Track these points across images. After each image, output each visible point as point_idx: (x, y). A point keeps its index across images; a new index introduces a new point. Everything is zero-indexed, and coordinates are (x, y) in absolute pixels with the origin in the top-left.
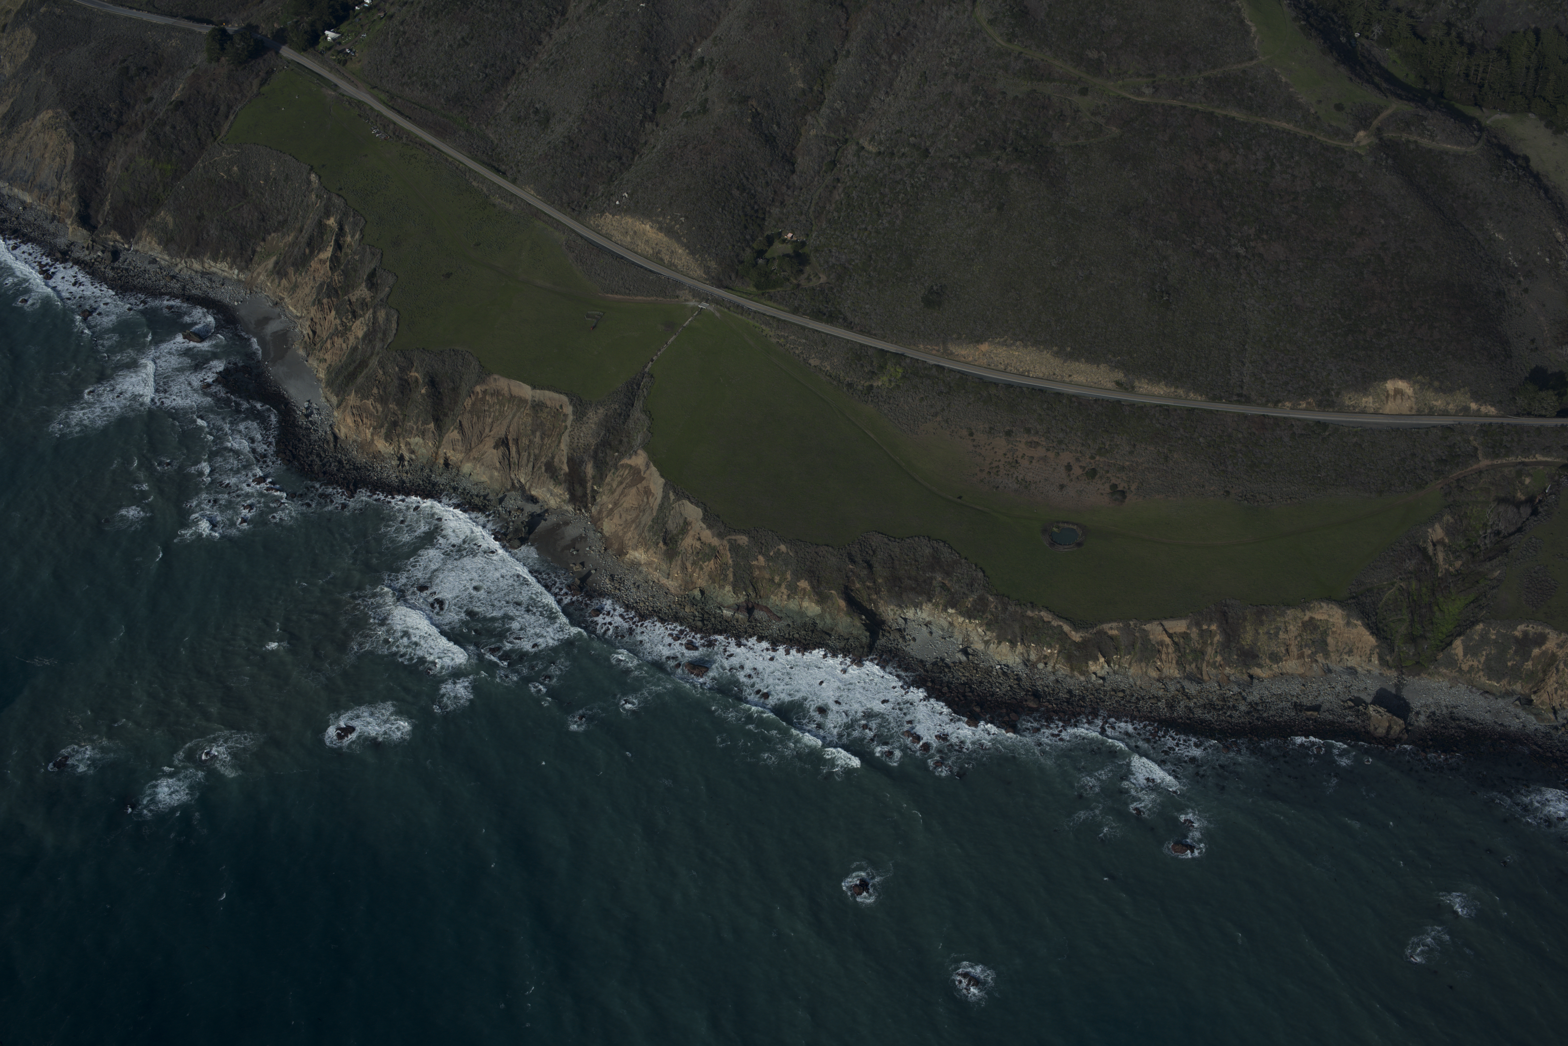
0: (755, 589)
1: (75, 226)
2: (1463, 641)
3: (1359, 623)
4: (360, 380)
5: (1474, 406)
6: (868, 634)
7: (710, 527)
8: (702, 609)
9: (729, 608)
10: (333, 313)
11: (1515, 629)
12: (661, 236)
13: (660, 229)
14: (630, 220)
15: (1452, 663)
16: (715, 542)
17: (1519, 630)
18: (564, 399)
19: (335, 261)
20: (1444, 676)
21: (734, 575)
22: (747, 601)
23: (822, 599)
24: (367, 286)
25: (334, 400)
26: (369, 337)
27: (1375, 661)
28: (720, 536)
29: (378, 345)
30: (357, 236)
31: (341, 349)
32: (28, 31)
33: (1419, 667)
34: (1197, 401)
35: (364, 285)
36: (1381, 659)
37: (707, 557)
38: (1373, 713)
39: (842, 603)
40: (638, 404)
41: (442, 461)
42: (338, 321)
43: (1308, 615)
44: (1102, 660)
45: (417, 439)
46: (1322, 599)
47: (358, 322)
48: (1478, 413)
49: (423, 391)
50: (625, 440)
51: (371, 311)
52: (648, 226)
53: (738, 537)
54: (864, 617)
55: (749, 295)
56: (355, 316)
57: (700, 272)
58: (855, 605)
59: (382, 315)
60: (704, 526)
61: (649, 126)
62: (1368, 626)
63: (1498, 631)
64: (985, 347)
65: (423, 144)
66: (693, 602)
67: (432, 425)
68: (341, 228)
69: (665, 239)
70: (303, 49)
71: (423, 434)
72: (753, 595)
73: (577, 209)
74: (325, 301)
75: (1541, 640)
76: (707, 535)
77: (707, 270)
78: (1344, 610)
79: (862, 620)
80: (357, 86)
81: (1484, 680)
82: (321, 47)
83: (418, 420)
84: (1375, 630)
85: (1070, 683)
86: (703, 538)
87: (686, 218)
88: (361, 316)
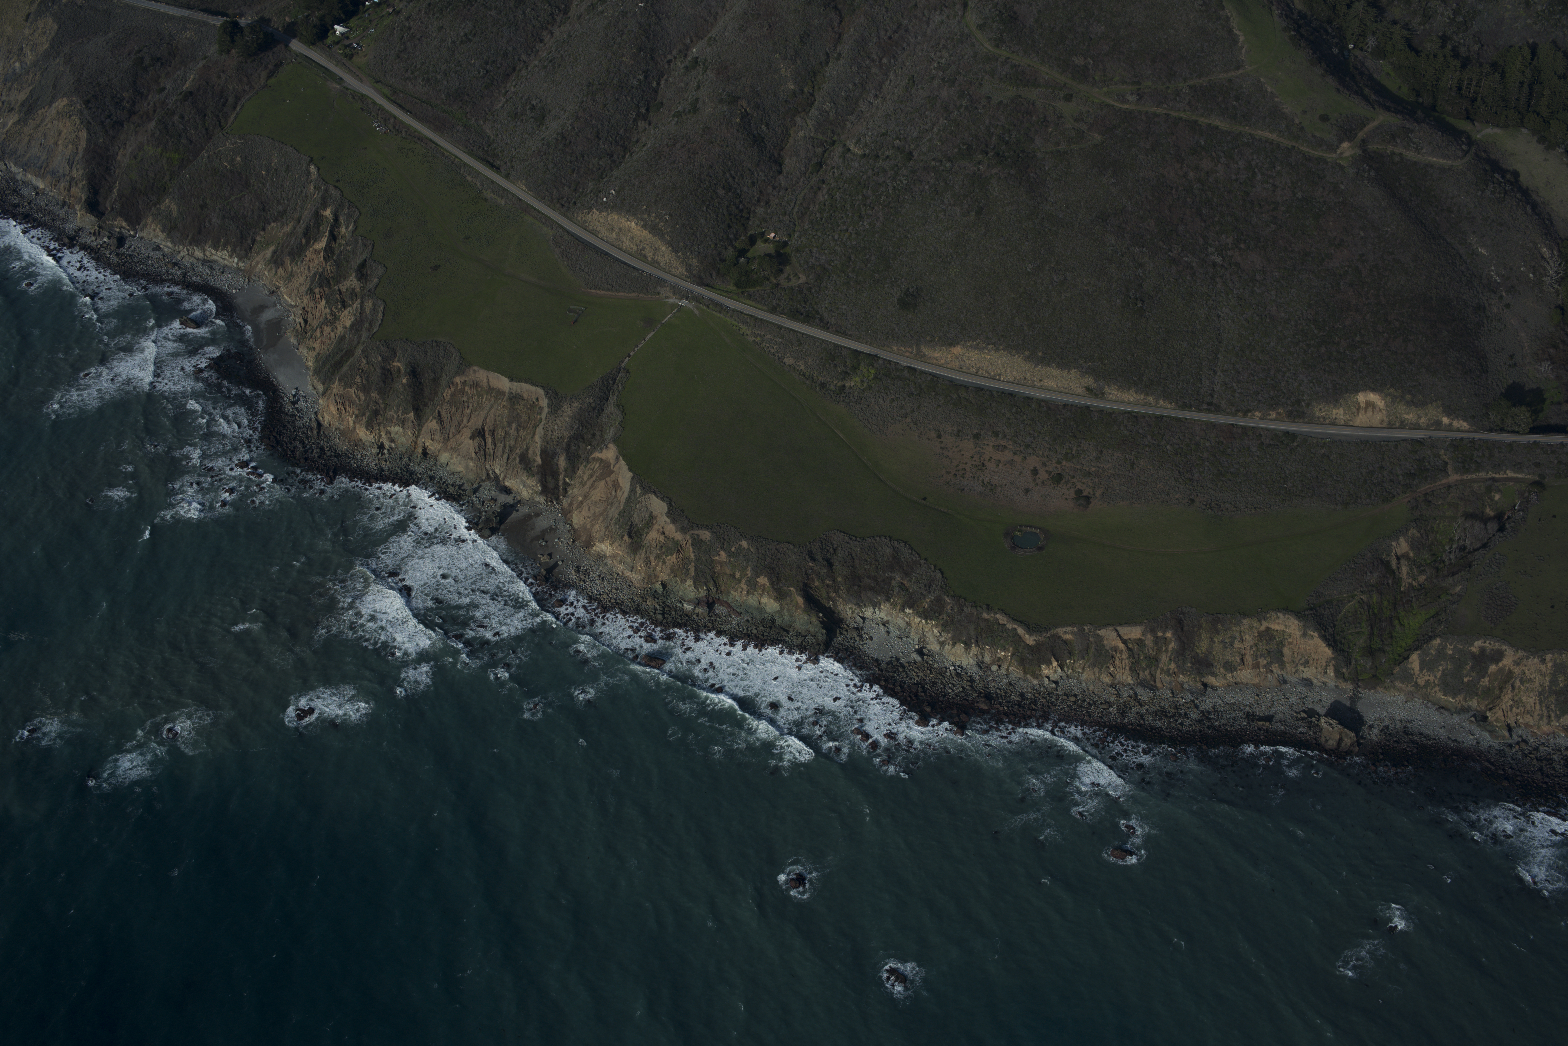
0: (716, 584)
1: (83, 212)
2: (1419, 656)
3: (1316, 634)
4: (345, 368)
5: (1446, 420)
6: (824, 631)
7: (674, 521)
8: (664, 602)
9: (689, 602)
10: (324, 302)
11: (1472, 645)
12: (645, 233)
13: (645, 226)
14: (616, 217)
15: (1408, 677)
16: (678, 536)
17: (1476, 646)
18: (540, 391)
19: (329, 251)
20: (1399, 690)
21: (696, 570)
22: (708, 596)
23: (780, 596)
24: (356, 277)
25: (321, 388)
26: (356, 327)
27: (1331, 673)
28: (683, 530)
29: (365, 335)
30: (351, 228)
31: (330, 338)
32: (50, 21)
33: (1375, 680)
34: (1167, 409)
35: (354, 275)
36: (1337, 671)
37: (669, 552)
38: (1324, 725)
39: (800, 600)
40: (613, 399)
41: (420, 450)
42: (328, 311)
43: (1264, 625)
44: (1055, 664)
45: (397, 428)
46: (1279, 610)
47: (346, 312)
48: (1449, 428)
49: (404, 381)
50: (598, 433)
51: (359, 301)
52: (633, 223)
53: (701, 532)
54: (821, 615)
55: (728, 294)
56: (344, 306)
57: (682, 270)
58: (812, 602)
59: (369, 305)
60: (668, 520)
61: (641, 124)
62: (1324, 638)
63: (1455, 647)
64: (957, 350)
65: (421, 138)
66: (655, 595)
67: (412, 415)
68: (336, 219)
69: (649, 236)
70: (312, 43)
71: (403, 423)
72: (714, 590)
73: (565, 205)
74: (317, 290)
75: (1498, 656)
76: (671, 529)
77: (689, 268)
78: (1300, 621)
79: (819, 617)
80: (361, 80)
81: (1440, 695)
82: (329, 41)
83: (398, 409)
84: (1332, 642)
85: (1023, 686)
86: (667, 533)
87: (671, 215)
88: (350, 306)
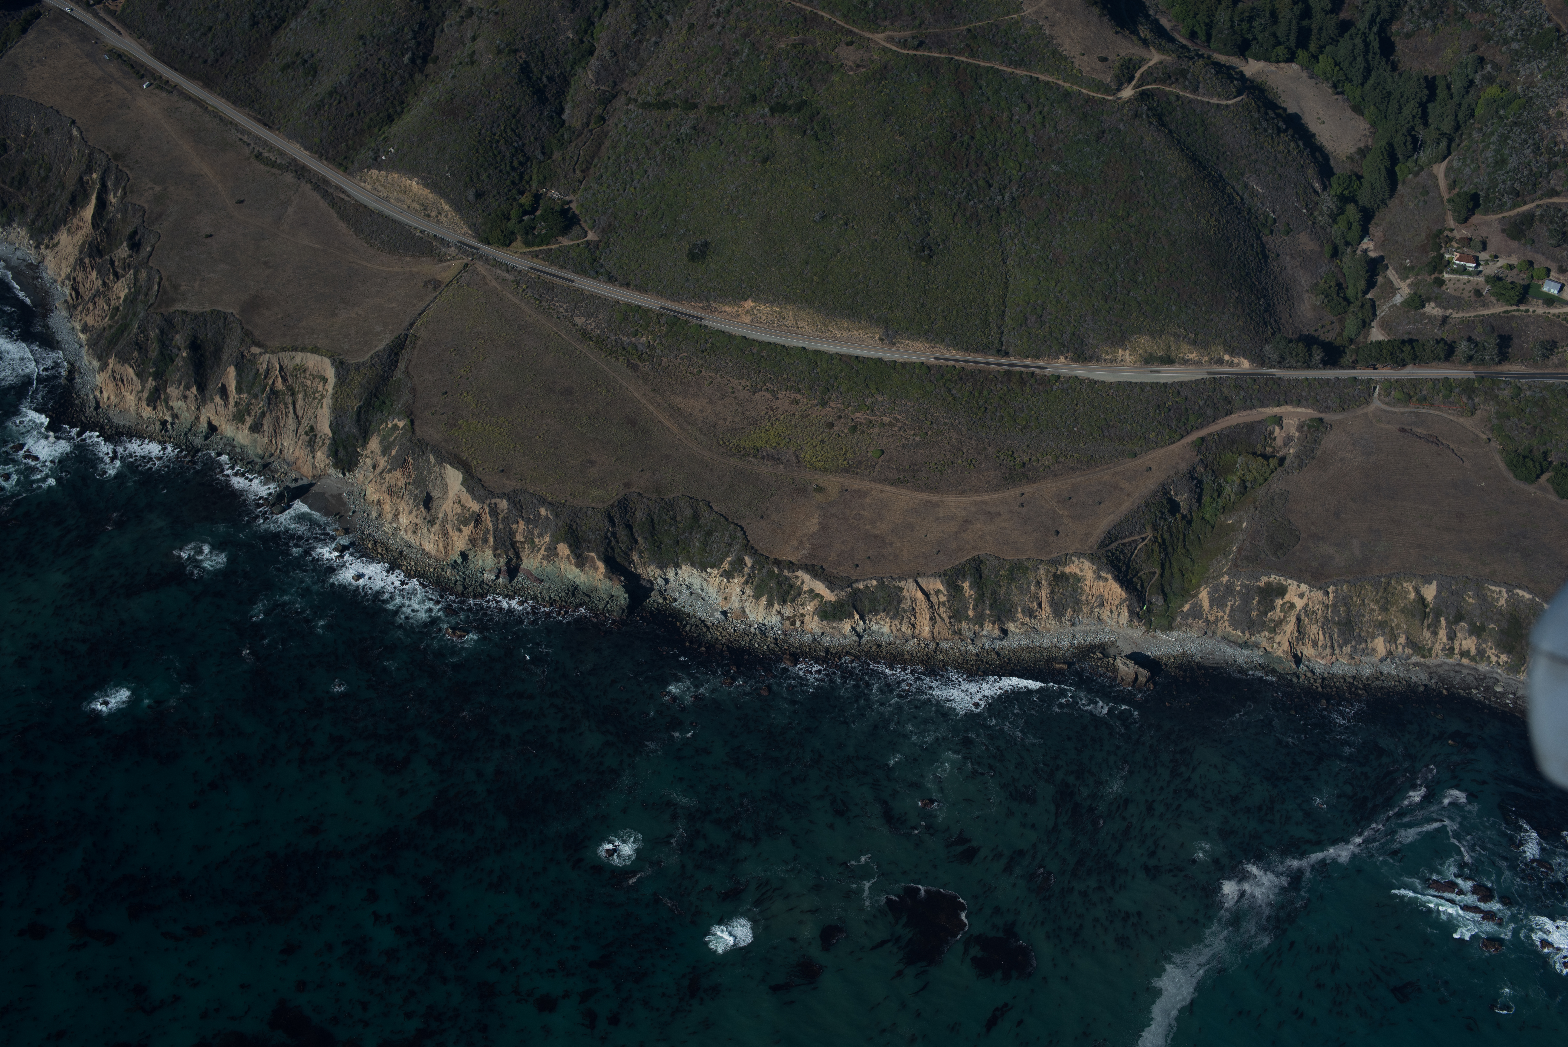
0: (516, 553)
2: (1208, 592)
3: (1109, 576)
4: (122, 342)
5: (1227, 357)
6: (627, 595)
7: (469, 490)
9: (490, 571)
10: (94, 273)
11: (1259, 580)
12: (426, 192)
13: (426, 185)
14: (396, 176)
15: (1198, 613)
16: (475, 507)
17: (1262, 581)
18: (326, 362)
19: (97, 219)
20: (1191, 627)
21: (495, 539)
22: (508, 565)
23: (581, 561)
24: (128, 246)
25: (96, 364)
26: (131, 298)
27: (1125, 613)
28: (480, 500)
29: (140, 307)
30: (119, 194)
31: (104, 311)
33: (1166, 622)
35: (125, 244)
36: (1131, 611)
37: (466, 523)
38: (1120, 664)
39: (602, 566)
40: (401, 365)
41: (205, 426)
42: (100, 282)
44: (857, 618)
45: (180, 403)
46: (1074, 554)
47: (120, 283)
48: (1231, 364)
49: (184, 354)
50: (388, 403)
51: (132, 271)
52: (414, 182)
53: (498, 500)
54: (623, 578)
55: (515, 253)
56: (117, 276)
57: (466, 228)
58: (615, 567)
59: (143, 275)
60: (464, 489)
61: (418, 77)
62: (1117, 579)
63: (1242, 582)
64: (748, 304)
65: (190, 97)
66: (454, 565)
67: (194, 390)
68: (104, 185)
69: (431, 196)
71: (185, 398)
72: (514, 558)
73: (344, 163)
74: (87, 261)
75: (1282, 590)
76: (467, 499)
77: (473, 226)
78: (1093, 564)
79: (621, 581)
80: (122, 36)
81: (1229, 630)
83: (180, 384)
84: (1125, 582)
85: (827, 640)
86: (463, 502)
87: (452, 173)
88: (124, 276)
